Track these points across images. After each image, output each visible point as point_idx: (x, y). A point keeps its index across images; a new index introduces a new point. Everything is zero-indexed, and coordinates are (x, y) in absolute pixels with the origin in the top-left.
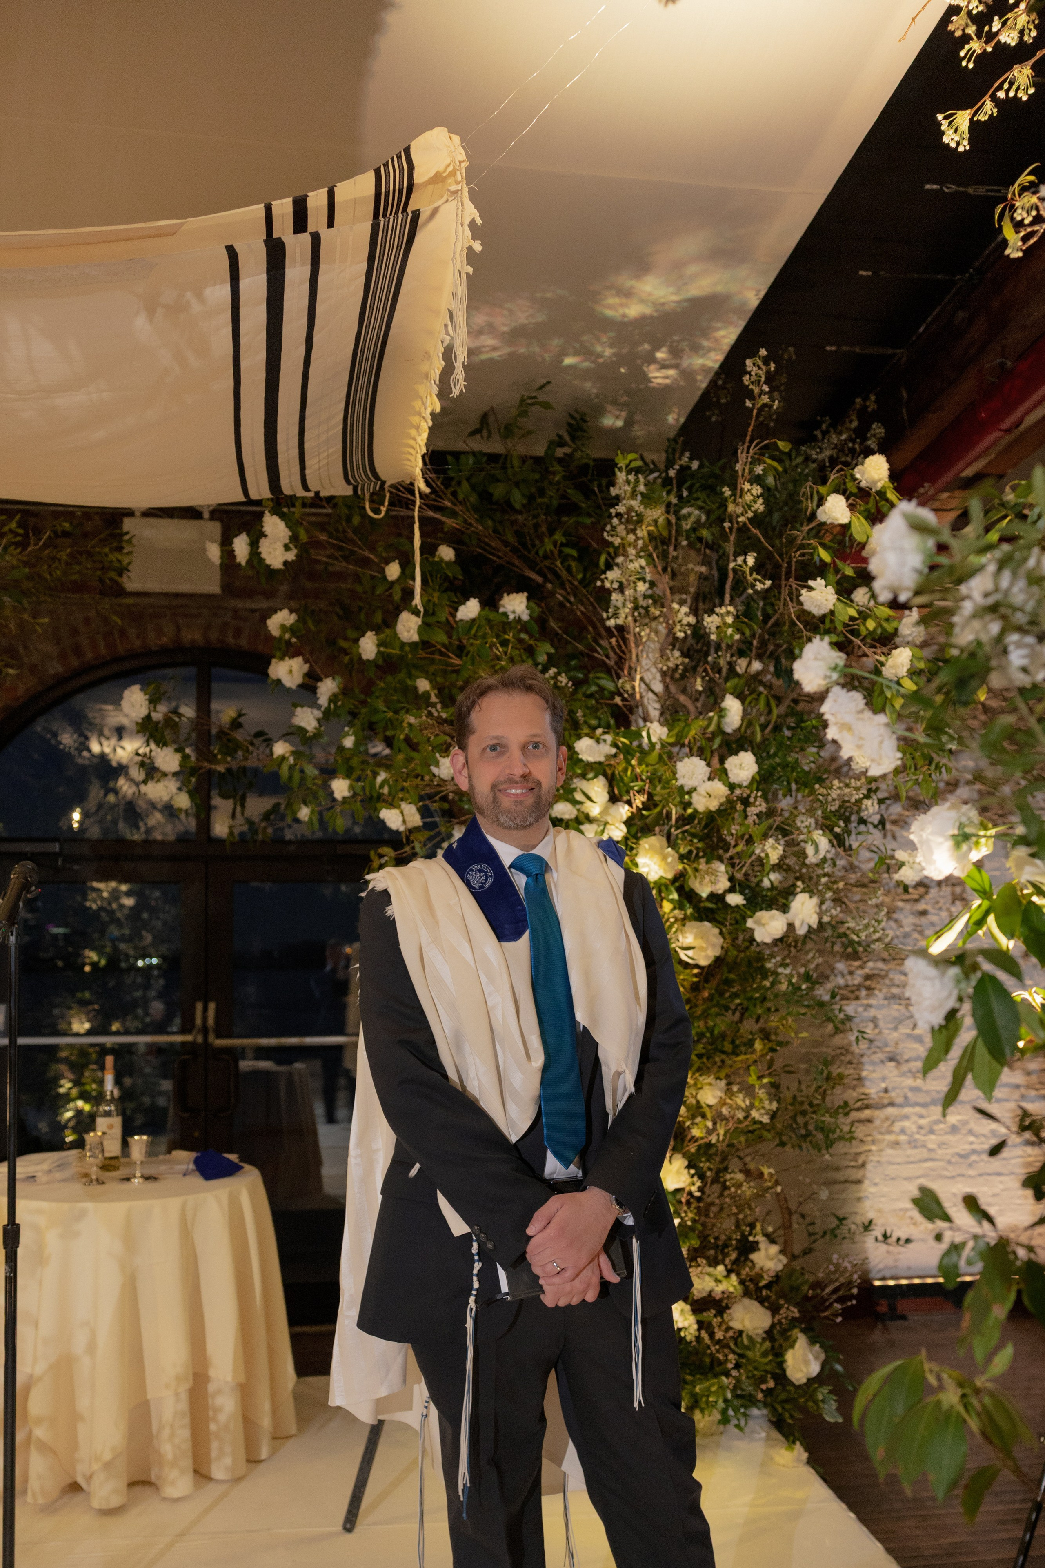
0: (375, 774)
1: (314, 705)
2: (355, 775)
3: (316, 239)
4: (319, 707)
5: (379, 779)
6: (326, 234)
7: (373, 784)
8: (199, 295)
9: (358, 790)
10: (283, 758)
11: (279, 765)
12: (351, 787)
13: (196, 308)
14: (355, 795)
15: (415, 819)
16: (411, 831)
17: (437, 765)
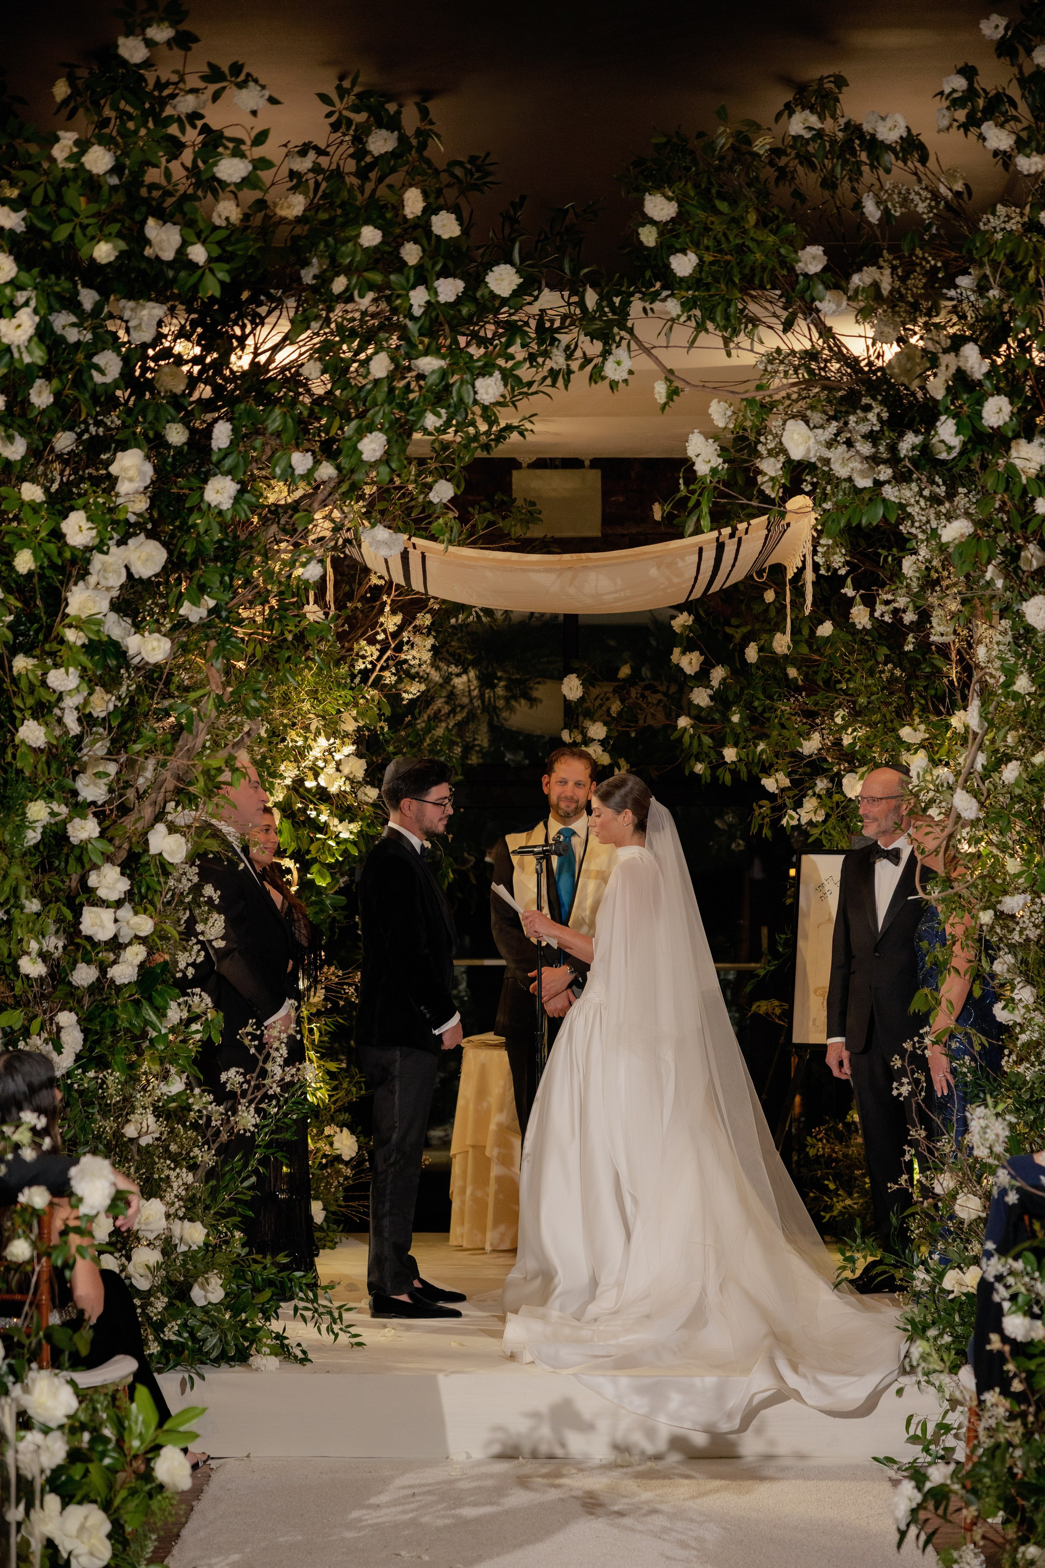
0: (756, 746)
1: (708, 686)
2: (741, 744)
3: (740, 539)
4: (712, 688)
5: (759, 748)
6: (744, 537)
7: (754, 752)
8: (683, 559)
9: (743, 756)
10: (685, 729)
11: (682, 736)
12: (738, 754)
13: (681, 564)
14: (740, 760)
15: (786, 782)
16: (783, 790)
17: (801, 746)
